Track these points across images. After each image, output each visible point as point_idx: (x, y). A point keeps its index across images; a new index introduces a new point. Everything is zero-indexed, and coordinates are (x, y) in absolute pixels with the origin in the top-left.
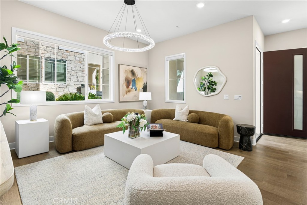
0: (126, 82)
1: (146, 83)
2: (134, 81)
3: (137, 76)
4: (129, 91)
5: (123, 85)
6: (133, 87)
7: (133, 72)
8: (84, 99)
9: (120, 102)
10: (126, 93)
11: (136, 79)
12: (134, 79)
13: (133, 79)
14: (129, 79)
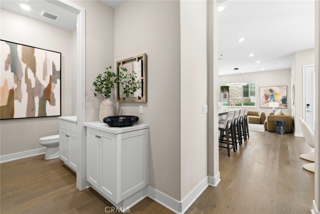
0: (265, 96)
1: (285, 96)
2: (273, 95)
3: (276, 92)
4: (268, 102)
5: (262, 98)
6: (271, 99)
7: (271, 91)
8: (241, 105)
9: (261, 108)
10: (265, 103)
11: (274, 94)
12: (273, 94)
13: (271, 94)
14: (268, 95)
